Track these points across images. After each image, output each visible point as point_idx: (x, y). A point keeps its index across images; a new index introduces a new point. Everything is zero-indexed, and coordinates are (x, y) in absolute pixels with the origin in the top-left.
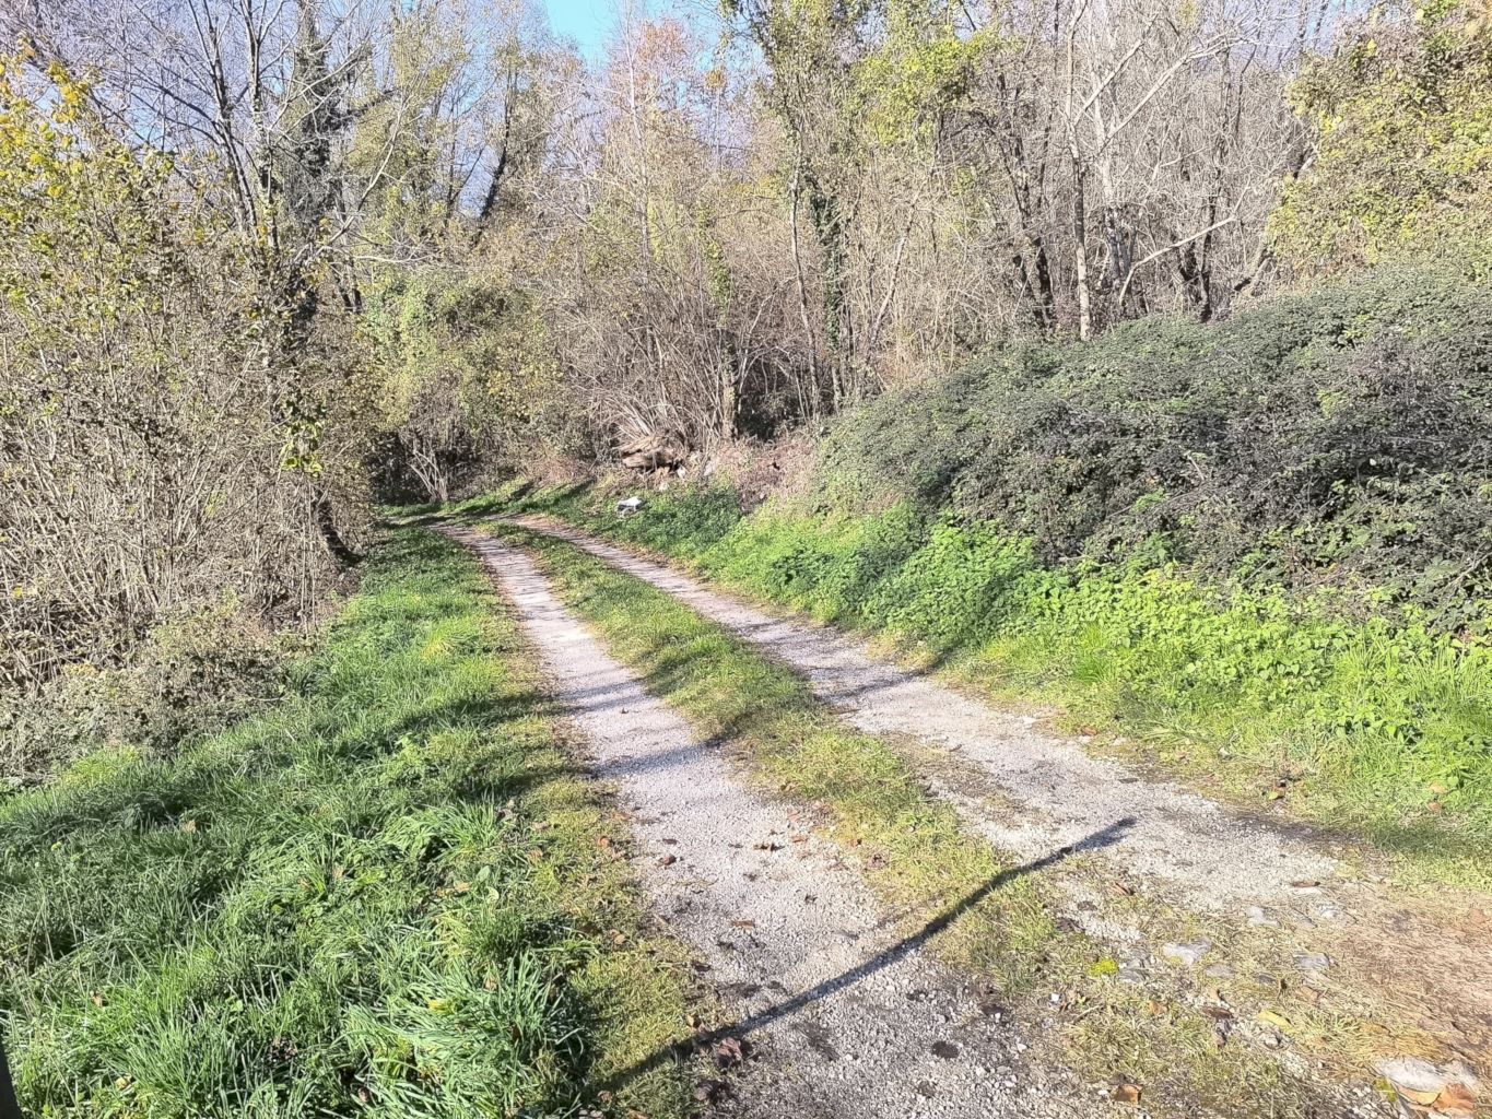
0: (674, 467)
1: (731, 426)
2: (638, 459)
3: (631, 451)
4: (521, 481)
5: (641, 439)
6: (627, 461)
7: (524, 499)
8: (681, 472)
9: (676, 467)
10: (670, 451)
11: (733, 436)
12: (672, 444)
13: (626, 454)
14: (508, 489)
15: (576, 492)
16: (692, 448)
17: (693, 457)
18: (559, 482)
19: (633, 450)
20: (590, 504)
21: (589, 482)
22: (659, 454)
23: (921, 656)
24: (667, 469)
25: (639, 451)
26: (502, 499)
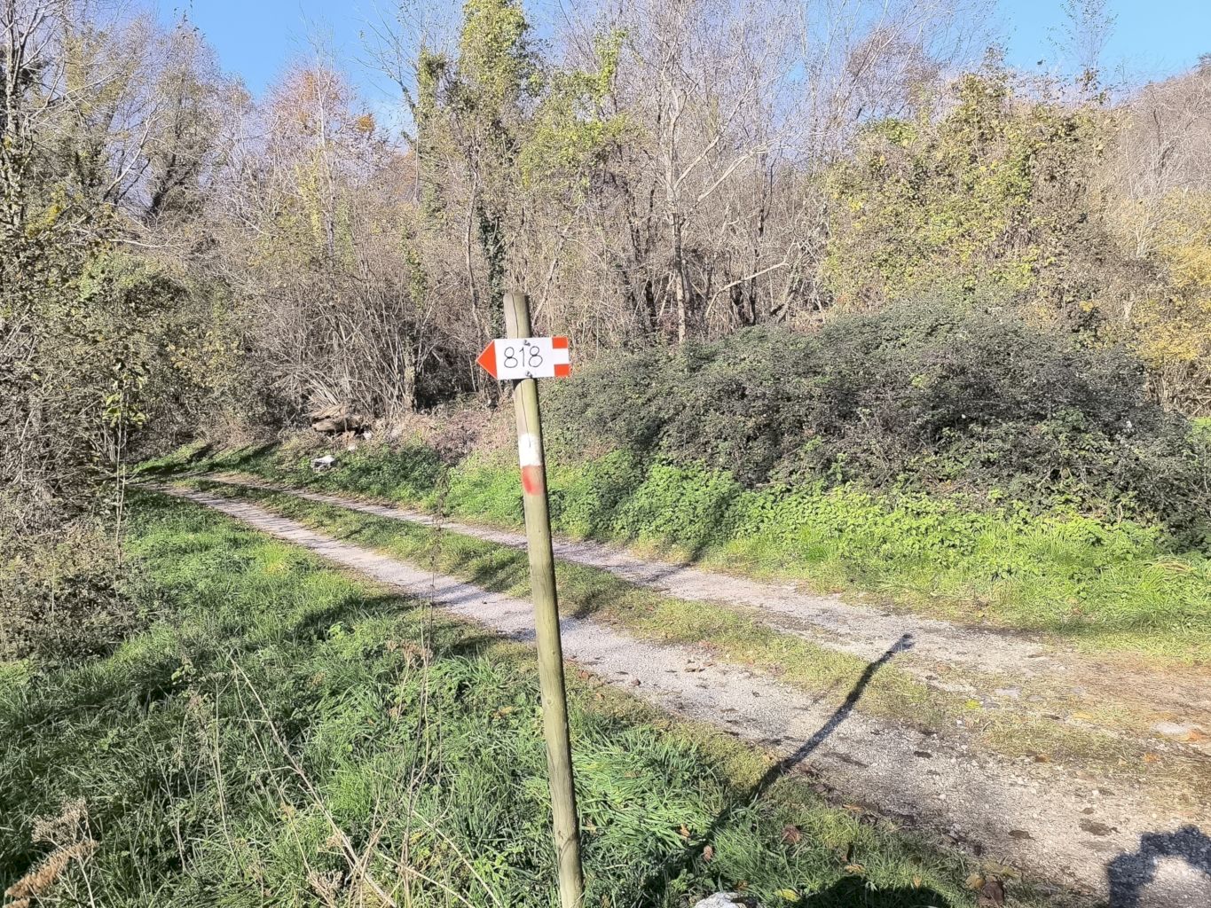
0: (359, 431)
1: (412, 398)
2: (327, 425)
3: (320, 417)
4: (199, 444)
5: (329, 407)
6: (317, 426)
7: (205, 460)
8: (367, 435)
9: (362, 431)
10: (357, 417)
11: (413, 406)
12: (359, 411)
13: (316, 420)
14: (185, 452)
15: (260, 453)
16: (377, 416)
17: (379, 423)
18: (240, 446)
19: (323, 416)
20: (280, 462)
21: (274, 445)
22: (347, 419)
23: (679, 554)
24: (353, 433)
25: (328, 417)
26: (183, 461)
